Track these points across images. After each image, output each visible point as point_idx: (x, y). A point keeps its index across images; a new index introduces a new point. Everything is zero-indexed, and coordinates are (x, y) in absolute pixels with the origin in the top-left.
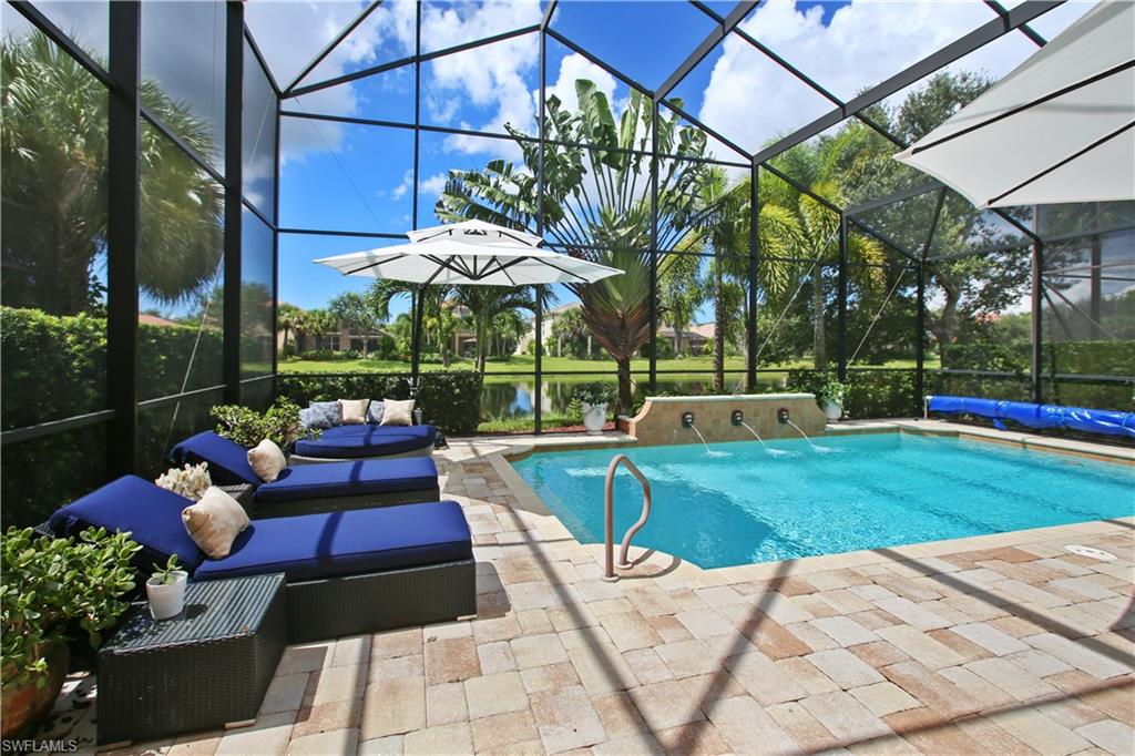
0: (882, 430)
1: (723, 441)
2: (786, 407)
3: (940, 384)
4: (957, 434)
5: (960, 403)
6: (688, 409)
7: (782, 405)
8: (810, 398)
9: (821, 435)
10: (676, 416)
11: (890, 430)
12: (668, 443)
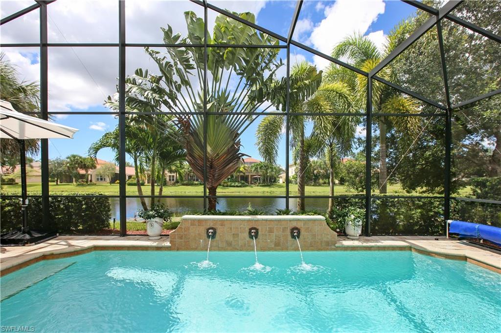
0: (393, 248)
1: (241, 250)
2: (298, 226)
3: (465, 211)
4: (465, 258)
5: (475, 229)
6: (211, 225)
7: (294, 224)
8: (321, 220)
9: (332, 250)
10: (202, 230)
11: (401, 248)
12: (196, 249)
